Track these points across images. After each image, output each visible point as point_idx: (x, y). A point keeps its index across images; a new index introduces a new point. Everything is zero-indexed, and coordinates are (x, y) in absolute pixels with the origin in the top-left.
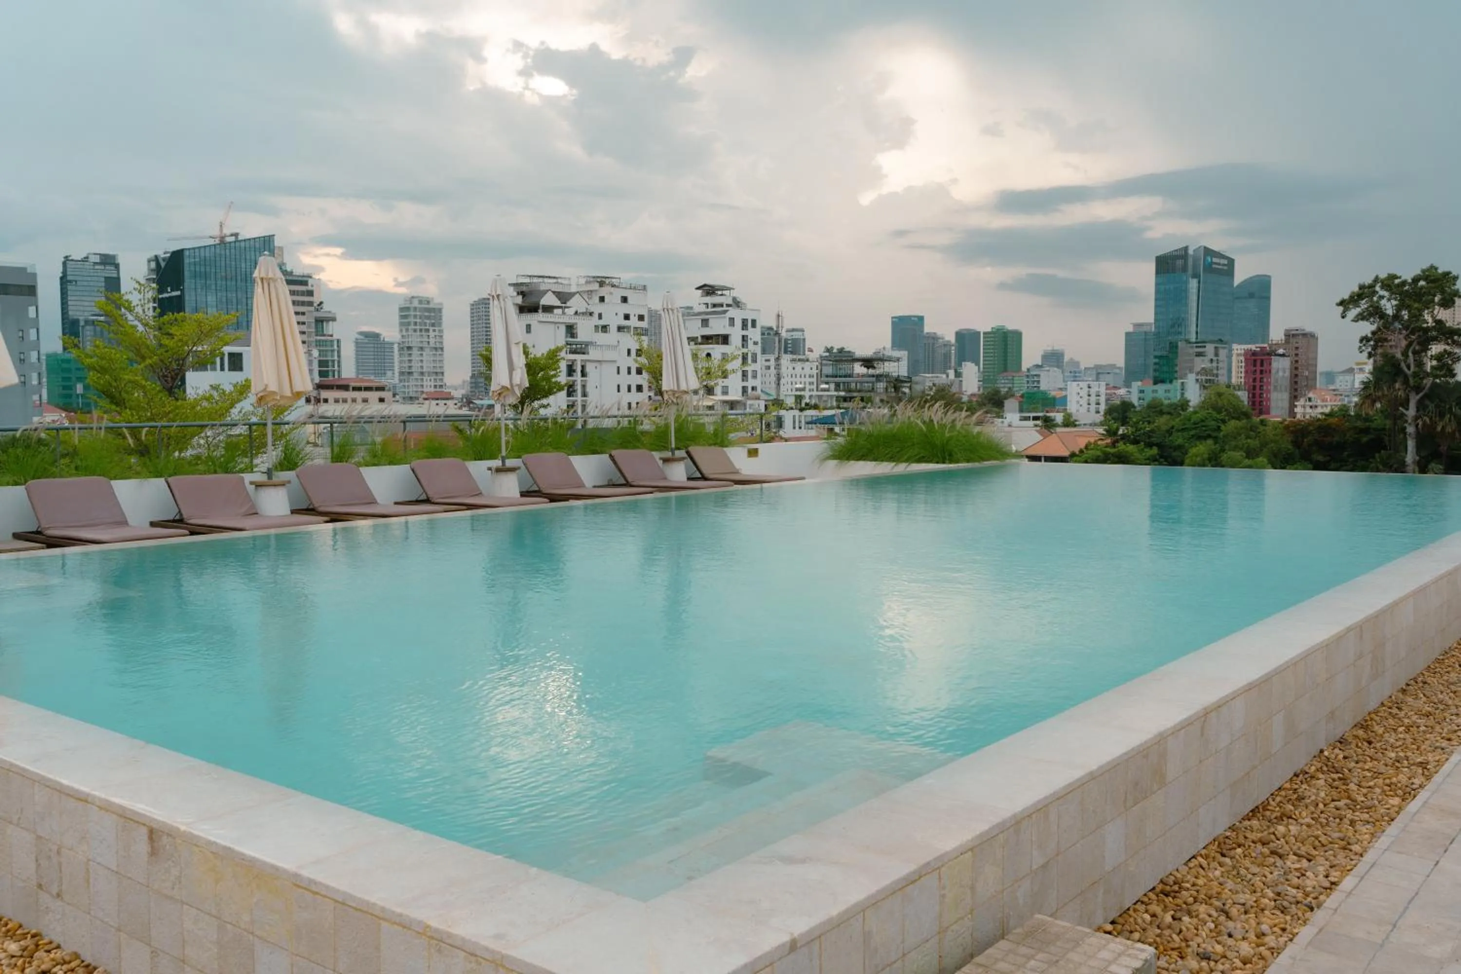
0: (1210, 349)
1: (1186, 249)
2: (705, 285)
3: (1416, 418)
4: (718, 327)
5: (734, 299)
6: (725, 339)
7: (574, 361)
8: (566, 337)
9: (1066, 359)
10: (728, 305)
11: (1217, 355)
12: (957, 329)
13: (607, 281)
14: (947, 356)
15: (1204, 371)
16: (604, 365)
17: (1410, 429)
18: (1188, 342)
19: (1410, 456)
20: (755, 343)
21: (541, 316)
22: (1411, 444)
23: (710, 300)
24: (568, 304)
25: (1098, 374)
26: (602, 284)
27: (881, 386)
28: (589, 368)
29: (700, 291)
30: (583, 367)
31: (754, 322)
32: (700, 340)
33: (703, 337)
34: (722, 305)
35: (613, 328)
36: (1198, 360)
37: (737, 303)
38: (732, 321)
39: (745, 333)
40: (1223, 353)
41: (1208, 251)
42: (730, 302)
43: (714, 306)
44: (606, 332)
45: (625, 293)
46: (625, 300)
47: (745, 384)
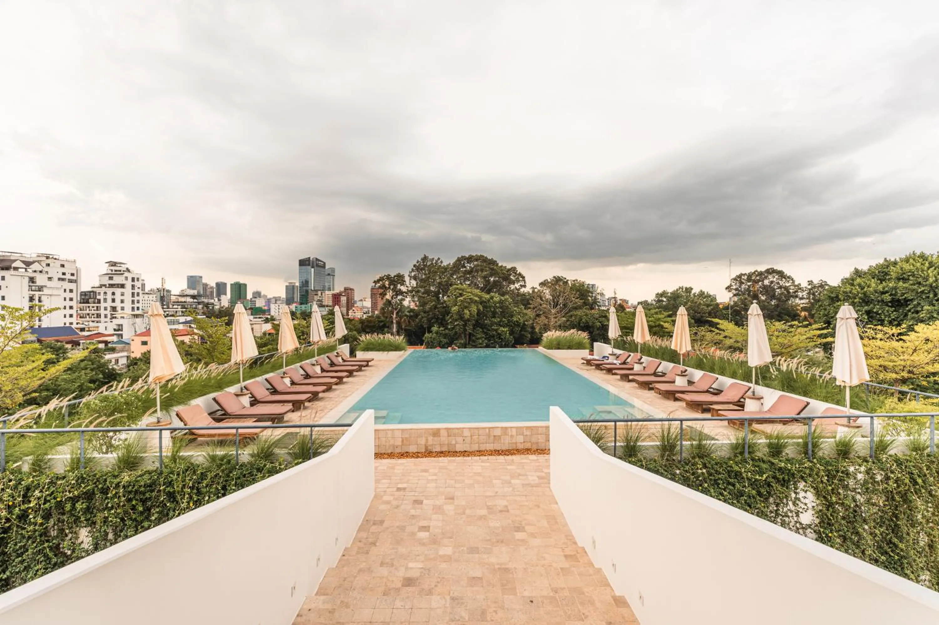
0: (319, 293)
1: (309, 258)
2: (111, 262)
3: (396, 318)
4: (118, 280)
5: (127, 269)
6: (123, 286)
7: (33, 295)
8: (29, 283)
9: (262, 294)
10: (124, 271)
11: (322, 295)
12: (216, 282)
13: (51, 256)
14: (212, 292)
15: (319, 300)
16: (53, 297)
17: (394, 321)
18: (311, 290)
19: (395, 330)
20: (139, 288)
21: (12, 272)
22: (395, 326)
23: (113, 268)
24: (30, 267)
25: (276, 300)
26: (48, 258)
27: (200, 306)
28: (43, 298)
29: (108, 264)
30: (40, 298)
31: (138, 279)
32: (108, 286)
33: (109, 284)
34: (120, 271)
35: (55, 279)
36: (315, 296)
37: (128, 270)
38: (126, 278)
39: (133, 283)
40: (323, 294)
41: (317, 259)
42: (125, 269)
43: (116, 271)
44: (51, 281)
45: (62, 263)
46: (63, 266)
47: (133, 306)
